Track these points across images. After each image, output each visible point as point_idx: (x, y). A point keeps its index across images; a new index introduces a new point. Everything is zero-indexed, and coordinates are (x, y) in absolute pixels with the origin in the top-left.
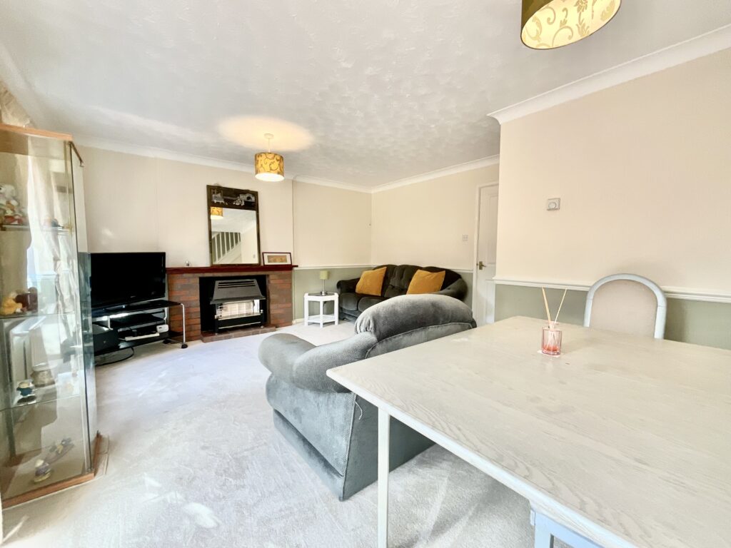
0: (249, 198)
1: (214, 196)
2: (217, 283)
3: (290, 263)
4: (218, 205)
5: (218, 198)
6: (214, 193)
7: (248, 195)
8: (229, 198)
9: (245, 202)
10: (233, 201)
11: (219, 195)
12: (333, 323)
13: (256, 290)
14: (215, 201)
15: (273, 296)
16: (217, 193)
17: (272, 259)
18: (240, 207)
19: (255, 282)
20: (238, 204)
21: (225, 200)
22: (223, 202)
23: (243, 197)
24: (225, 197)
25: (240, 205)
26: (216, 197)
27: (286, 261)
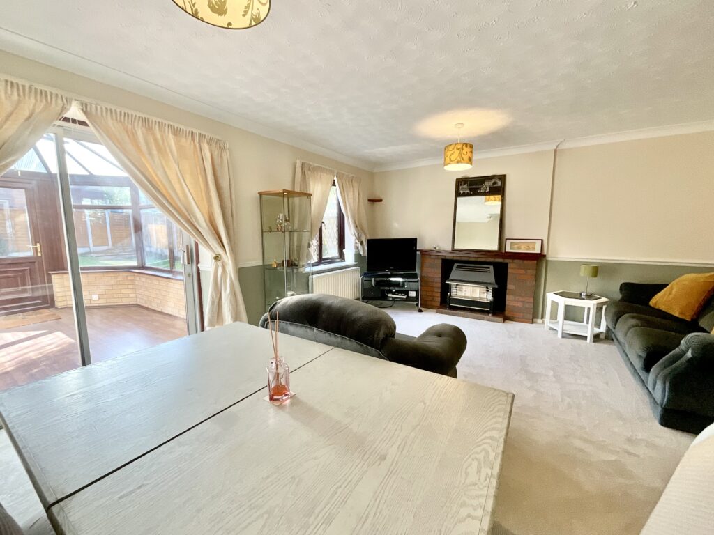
0: (495, 183)
1: (461, 187)
2: (456, 265)
3: (539, 252)
4: (464, 195)
5: (465, 189)
6: (461, 185)
7: (493, 181)
8: (474, 187)
9: (490, 188)
10: (478, 189)
11: (466, 186)
12: (585, 338)
13: (491, 277)
14: (462, 192)
15: (510, 286)
16: (464, 184)
17: (516, 246)
18: (485, 194)
19: (491, 268)
20: (482, 191)
21: (470, 190)
22: (469, 191)
23: (489, 184)
24: (471, 187)
25: (485, 192)
26: (462, 189)
27: (534, 249)
